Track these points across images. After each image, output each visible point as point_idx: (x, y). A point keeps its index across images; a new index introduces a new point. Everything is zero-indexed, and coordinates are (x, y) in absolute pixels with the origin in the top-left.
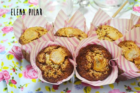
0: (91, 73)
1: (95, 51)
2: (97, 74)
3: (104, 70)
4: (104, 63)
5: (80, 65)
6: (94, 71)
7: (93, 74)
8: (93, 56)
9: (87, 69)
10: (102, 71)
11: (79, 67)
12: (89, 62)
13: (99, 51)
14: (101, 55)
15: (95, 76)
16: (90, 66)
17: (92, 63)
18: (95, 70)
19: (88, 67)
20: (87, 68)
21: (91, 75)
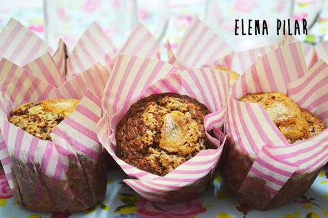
0: (151, 157)
1: (170, 105)
2: (170, 160)
3: (190, 150)
4: (191, 131)
5: (126, 139)
6: (162, 152)
7: (157, 159)
8: (162, 115)
9: (142, 146)
10: (184, 152)
11: (122, 145)
12: (148, 127)
13: (181, 104)
14: (184, 112)
15: (164, 165)
16: (151, 138)
17: (156, 129)
18: (165, 151)
19: (144, 139)
20: (143, 142)
21: (152, 161)
